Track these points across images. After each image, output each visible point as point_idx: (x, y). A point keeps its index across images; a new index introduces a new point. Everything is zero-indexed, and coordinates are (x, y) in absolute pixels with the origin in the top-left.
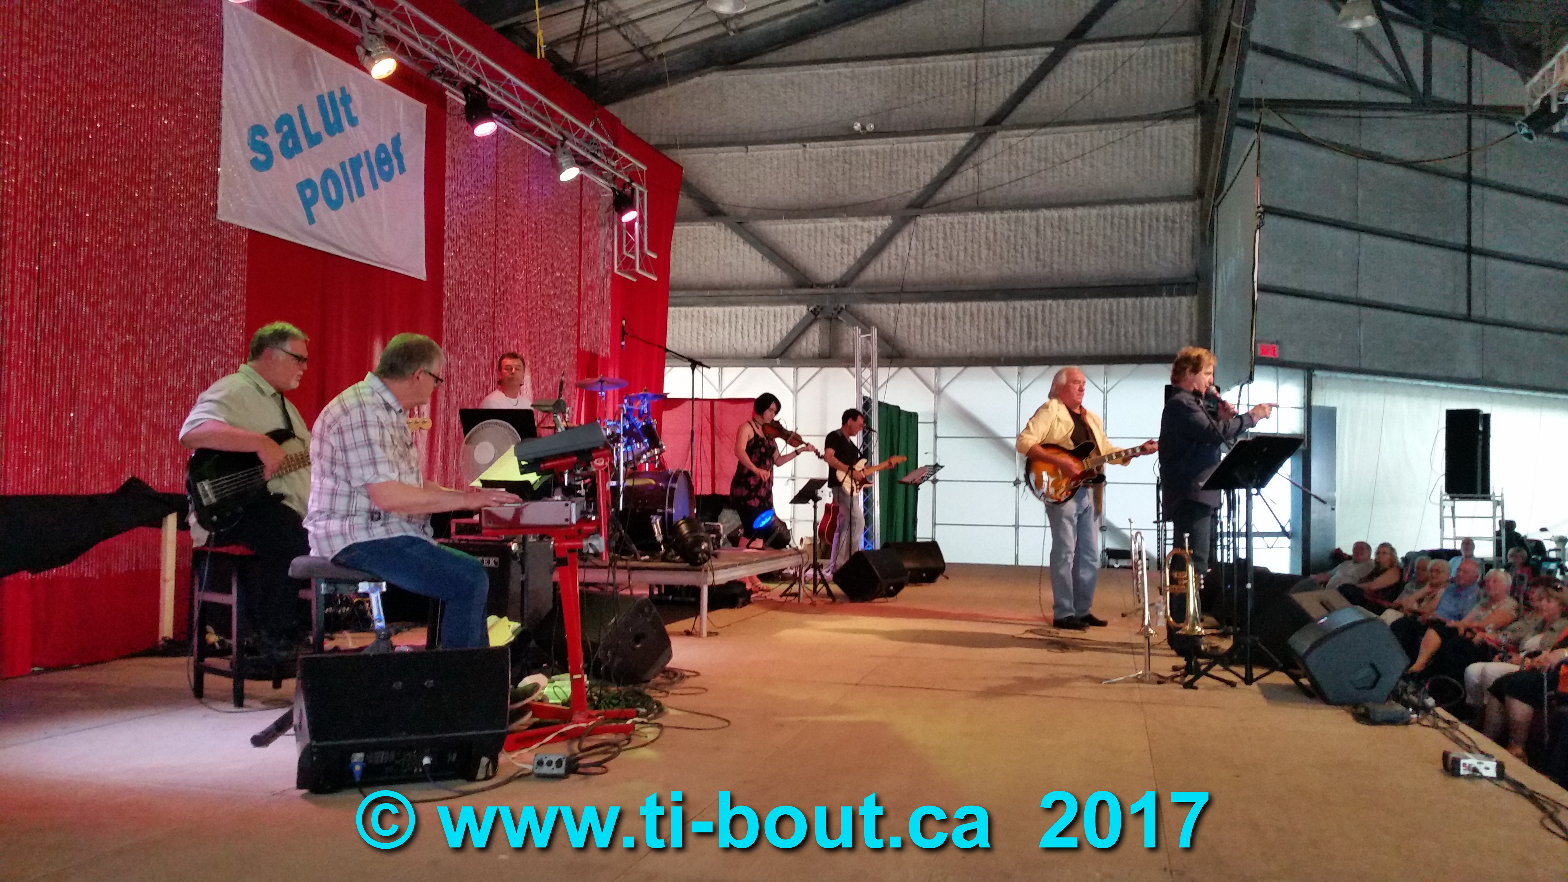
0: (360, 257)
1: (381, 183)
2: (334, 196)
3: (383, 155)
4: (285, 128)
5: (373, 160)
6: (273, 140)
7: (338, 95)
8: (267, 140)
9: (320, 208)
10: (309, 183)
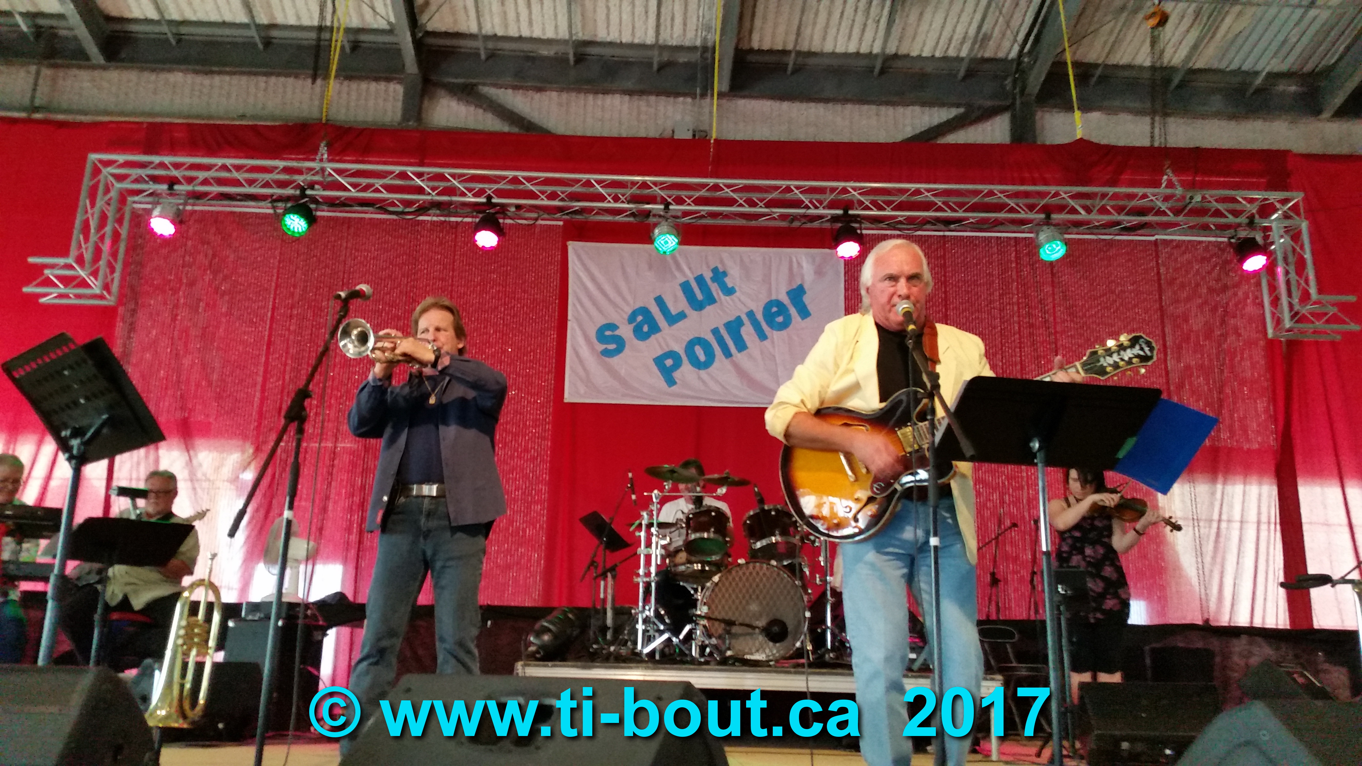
0: (738, 402)
1: (776, 335)
2: (702, 358)
3: (774, 309)
4: (640, 318)
5: (760, 317)
6: (626, 331)
7: (708, 275)
8: (617, 333)
9: (686, 371)
10: (671, 354)
